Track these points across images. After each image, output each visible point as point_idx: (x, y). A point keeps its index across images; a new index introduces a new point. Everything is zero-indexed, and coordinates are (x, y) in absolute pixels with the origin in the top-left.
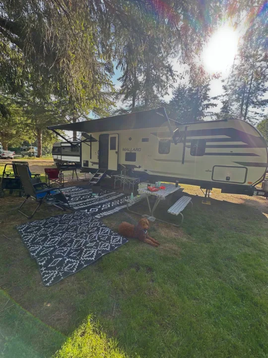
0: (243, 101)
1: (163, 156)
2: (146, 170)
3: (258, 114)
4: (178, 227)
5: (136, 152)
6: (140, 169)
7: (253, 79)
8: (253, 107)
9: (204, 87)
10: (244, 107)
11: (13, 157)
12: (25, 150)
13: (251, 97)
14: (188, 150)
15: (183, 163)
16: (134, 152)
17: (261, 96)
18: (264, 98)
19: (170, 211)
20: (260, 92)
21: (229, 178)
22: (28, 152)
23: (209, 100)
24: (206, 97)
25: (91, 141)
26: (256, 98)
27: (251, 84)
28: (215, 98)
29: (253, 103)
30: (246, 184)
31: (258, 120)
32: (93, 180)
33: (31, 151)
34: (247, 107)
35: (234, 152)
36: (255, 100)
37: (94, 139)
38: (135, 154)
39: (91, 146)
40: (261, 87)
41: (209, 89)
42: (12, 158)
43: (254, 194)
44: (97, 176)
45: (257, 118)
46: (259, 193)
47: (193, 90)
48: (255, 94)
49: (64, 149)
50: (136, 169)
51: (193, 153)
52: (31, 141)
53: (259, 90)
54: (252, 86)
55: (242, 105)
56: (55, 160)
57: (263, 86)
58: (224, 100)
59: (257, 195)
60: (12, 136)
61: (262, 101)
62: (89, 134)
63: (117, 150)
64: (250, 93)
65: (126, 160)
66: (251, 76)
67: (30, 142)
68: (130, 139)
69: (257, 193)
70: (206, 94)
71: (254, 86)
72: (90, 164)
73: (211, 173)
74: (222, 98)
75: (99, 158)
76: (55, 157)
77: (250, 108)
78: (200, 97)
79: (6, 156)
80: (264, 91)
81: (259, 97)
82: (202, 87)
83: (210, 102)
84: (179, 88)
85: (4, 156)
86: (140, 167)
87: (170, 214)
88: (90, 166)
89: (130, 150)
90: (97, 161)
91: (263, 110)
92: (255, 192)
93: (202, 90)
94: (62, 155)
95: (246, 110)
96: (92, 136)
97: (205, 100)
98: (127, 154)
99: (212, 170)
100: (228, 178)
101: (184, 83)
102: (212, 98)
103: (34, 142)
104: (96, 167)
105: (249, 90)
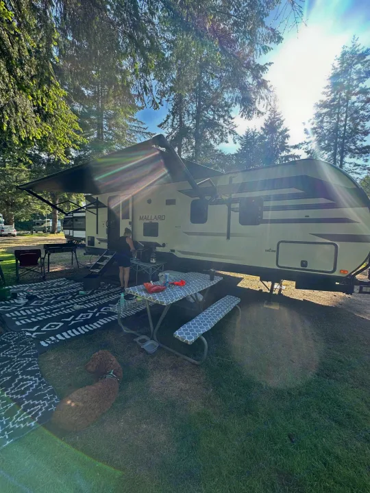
0: (335, 150)
1: (198, 227)
2: (174, 251)
3: (359, 165)
4: (197, 365)
5: (159, 222)
6: (165, 248)
7: (348, 119)
8: (351, 158)
9: (281, 133)
10: (338, 157)
11: (16, 233)
12: (38, 224)
13: (347, 142)
14: (235, 216)
15: (228, 238)
16: (155, 221)
17: (361, 141)
18: (365, 144)
19: (177, 334)
20: (359, 136)
21: (306, 262)
22: (43, 226)
23: (289, 151)
24: (284, 147)
25: (97, 208)
26: (355, 144)
27: (345, 126)
28: (296, 147)
29: (350, 150)
30: (336, 274)
31: (359, 174)
32: (96, 266)
33: (46, 225)
34: (342, 157)
35: (311, 217)
36: (353, 147)
37: (101, 203)
38: (156, 224)
39: (97, 214)
40: (359, 127)
41: (288, 136)
42: (14, 236)
43: (355, 290)
44: (102, 260)
45: (358, 171)
46: (364, 289)
47: (265, 138)
48: (353, 139)
49: (77, 220)
50: (159, 249)
51: (244, 221)
52: (46, 212)
53: (357, 133)
54: (347, 127)
55: (334, 155)
56: (66, 236)
57: (362, 126)
58: (309, 149)
59: (361, 292)
60: (21, 206)
61: (364, 148)
62: (95, 197)
63: (130, 220)
64: (344, 138)
65: (145, 234)
66: (345, 115)
67: (44, 214)
68: (149, 202)
69: (361, 288)
70: (283, 142)
71: (350, 128)
72: (96, 241)
73: (275, 254)
74: (305, 146)
75: (109, 232)
76: (67, 232)
77: (347, 159)
78: (276, 146)
79: (6, 233)
80: (366, 133)
81: (359, 143)
82: (278, 134)
83: (290, 153)
84: (247, 137)
85: (3, 233)
86: (164, 245)
87: (177, 339)
88: (97, 245)
89: (150, 218)
90: (105, 237)
91: (367, 161)
92: (356, 289)
93: (277, 138)
94: (74, 229)
95: (342, 160)
96: (99, 199)
97: (282, 151)
98: (145, 225)
99: (275, 249)
100: (304, 264)
101: (253, 130)
102: (292, 147)
103: (49, 213)
104: (104, 246)
105: (344, 134)
